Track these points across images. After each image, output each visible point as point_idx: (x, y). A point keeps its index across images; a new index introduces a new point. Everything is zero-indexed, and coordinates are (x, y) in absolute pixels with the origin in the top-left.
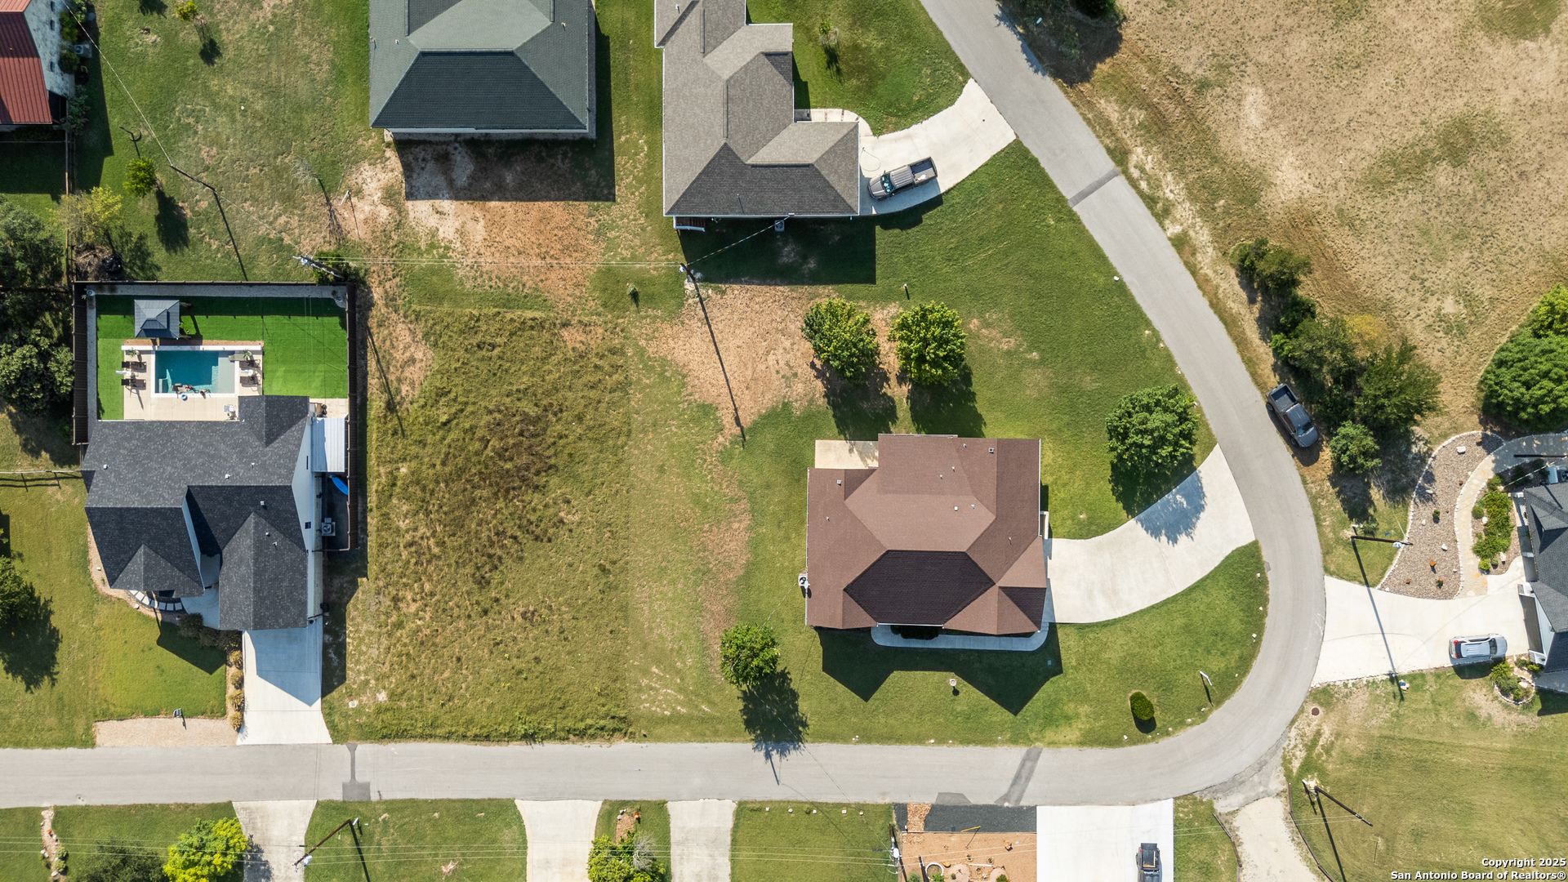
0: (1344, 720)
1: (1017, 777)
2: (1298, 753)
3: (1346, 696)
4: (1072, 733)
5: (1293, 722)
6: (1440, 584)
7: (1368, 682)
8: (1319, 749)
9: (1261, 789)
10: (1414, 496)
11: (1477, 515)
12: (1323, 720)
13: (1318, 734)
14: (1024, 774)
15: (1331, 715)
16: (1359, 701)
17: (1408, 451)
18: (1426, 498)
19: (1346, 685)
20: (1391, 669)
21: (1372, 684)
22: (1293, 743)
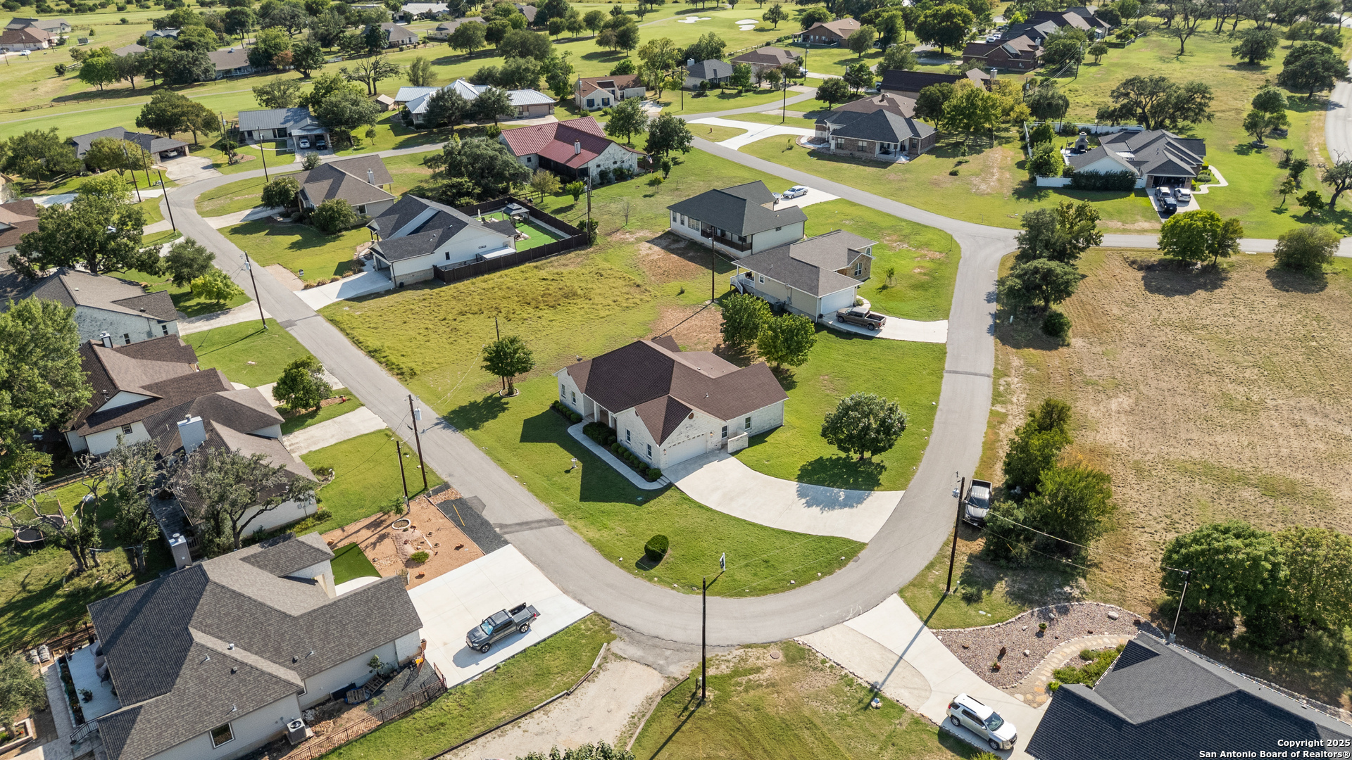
0: (793, 680)
1: (527, 523)
2: (723, 667)
3: (815, 669)
4: (593, 533)
5: (749, 646)
6: (996, 669)
7: (846, 676)
8: (744, 680)
9: (662, 662)
10: (1036, 610)
11: (1085, 656)
12: (773, 666)
13: (758, 670)
14: (533, 525)
15: (785, 668)
16: (820, 682)
17: (1061, 587)
18: (1045, 615)
19: (823, 662)
20: (880, 681)
21: (849, 681)
22: (729, 657)
